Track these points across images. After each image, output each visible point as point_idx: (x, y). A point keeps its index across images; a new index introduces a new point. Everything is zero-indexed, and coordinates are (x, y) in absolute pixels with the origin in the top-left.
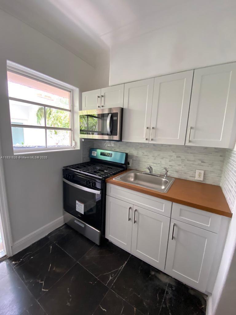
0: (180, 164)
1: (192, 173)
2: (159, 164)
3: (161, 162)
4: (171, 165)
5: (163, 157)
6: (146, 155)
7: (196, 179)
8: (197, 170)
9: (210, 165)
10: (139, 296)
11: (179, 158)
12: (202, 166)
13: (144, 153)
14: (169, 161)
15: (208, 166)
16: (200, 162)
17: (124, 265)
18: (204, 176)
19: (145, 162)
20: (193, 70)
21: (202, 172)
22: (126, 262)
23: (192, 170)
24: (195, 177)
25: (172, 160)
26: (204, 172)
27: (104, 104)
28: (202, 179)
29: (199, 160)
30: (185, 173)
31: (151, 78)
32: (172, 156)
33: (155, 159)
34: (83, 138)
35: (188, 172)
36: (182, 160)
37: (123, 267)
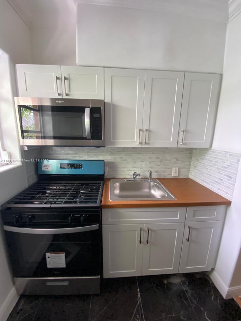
0: (160, 164)
1: (169, 171)
2: (139, 167)
3: (141, 165)
4: (150, 167)
5: (143, 160)
6: (125, 160)
7: (173, 176)
8: (173, 168)
9: (182, 162)
10: (173, 315)
11: (158, 159)
12: (177, 163)
13: (122, 158)
14: (149, 163)
15: (181, 163)
16: (175, 160)
17: (139, 296)
18: (179, 172)
19: (124, 167)
20: (184, 73)
21: (177, 169)
22: (138, 290)
23: (169, 169)
24: (172, 174)
25: (152, 161)
26: (179, 169)
27: (70, 92)
28: (177, 175)
29: (175, 158)
30: (163, 172)
31: (141, 69)
32: (152, 157)
33: (135, 163)
34: (26, 146)
35: (166, 170)
36: (161, 160)
37: (140, 298)
